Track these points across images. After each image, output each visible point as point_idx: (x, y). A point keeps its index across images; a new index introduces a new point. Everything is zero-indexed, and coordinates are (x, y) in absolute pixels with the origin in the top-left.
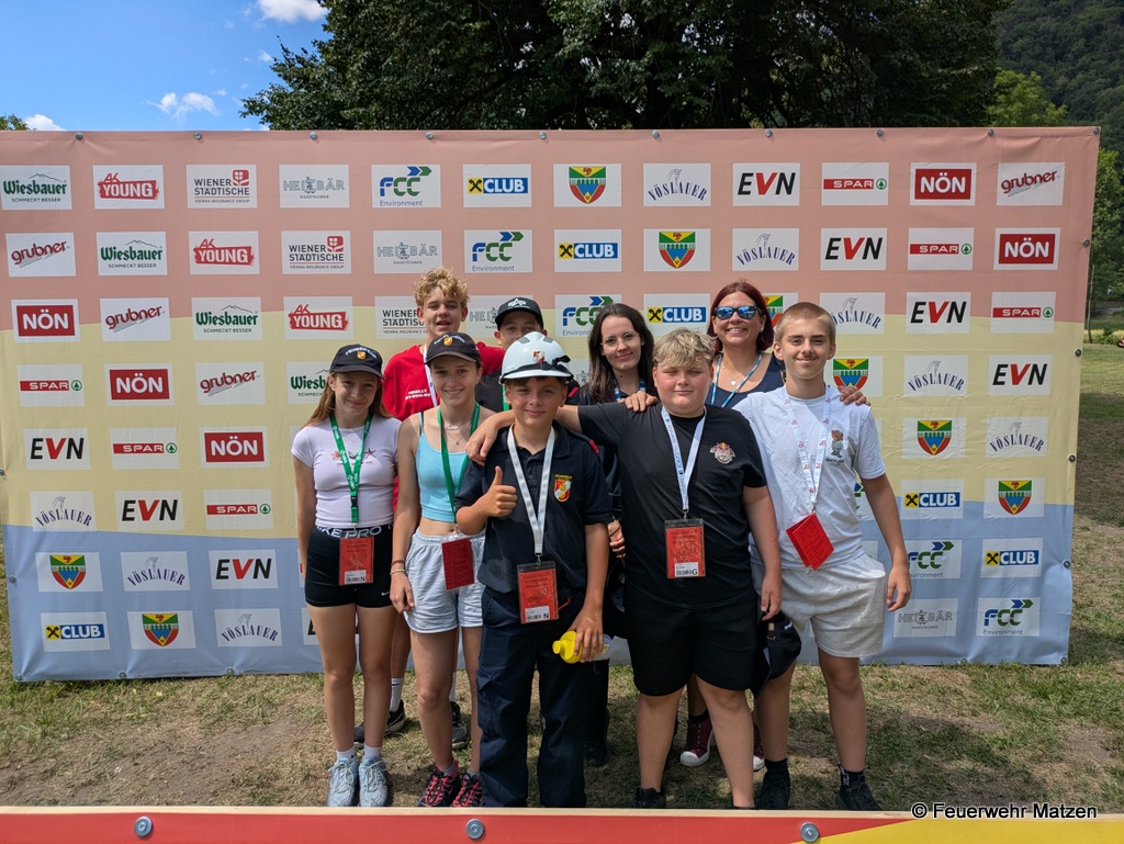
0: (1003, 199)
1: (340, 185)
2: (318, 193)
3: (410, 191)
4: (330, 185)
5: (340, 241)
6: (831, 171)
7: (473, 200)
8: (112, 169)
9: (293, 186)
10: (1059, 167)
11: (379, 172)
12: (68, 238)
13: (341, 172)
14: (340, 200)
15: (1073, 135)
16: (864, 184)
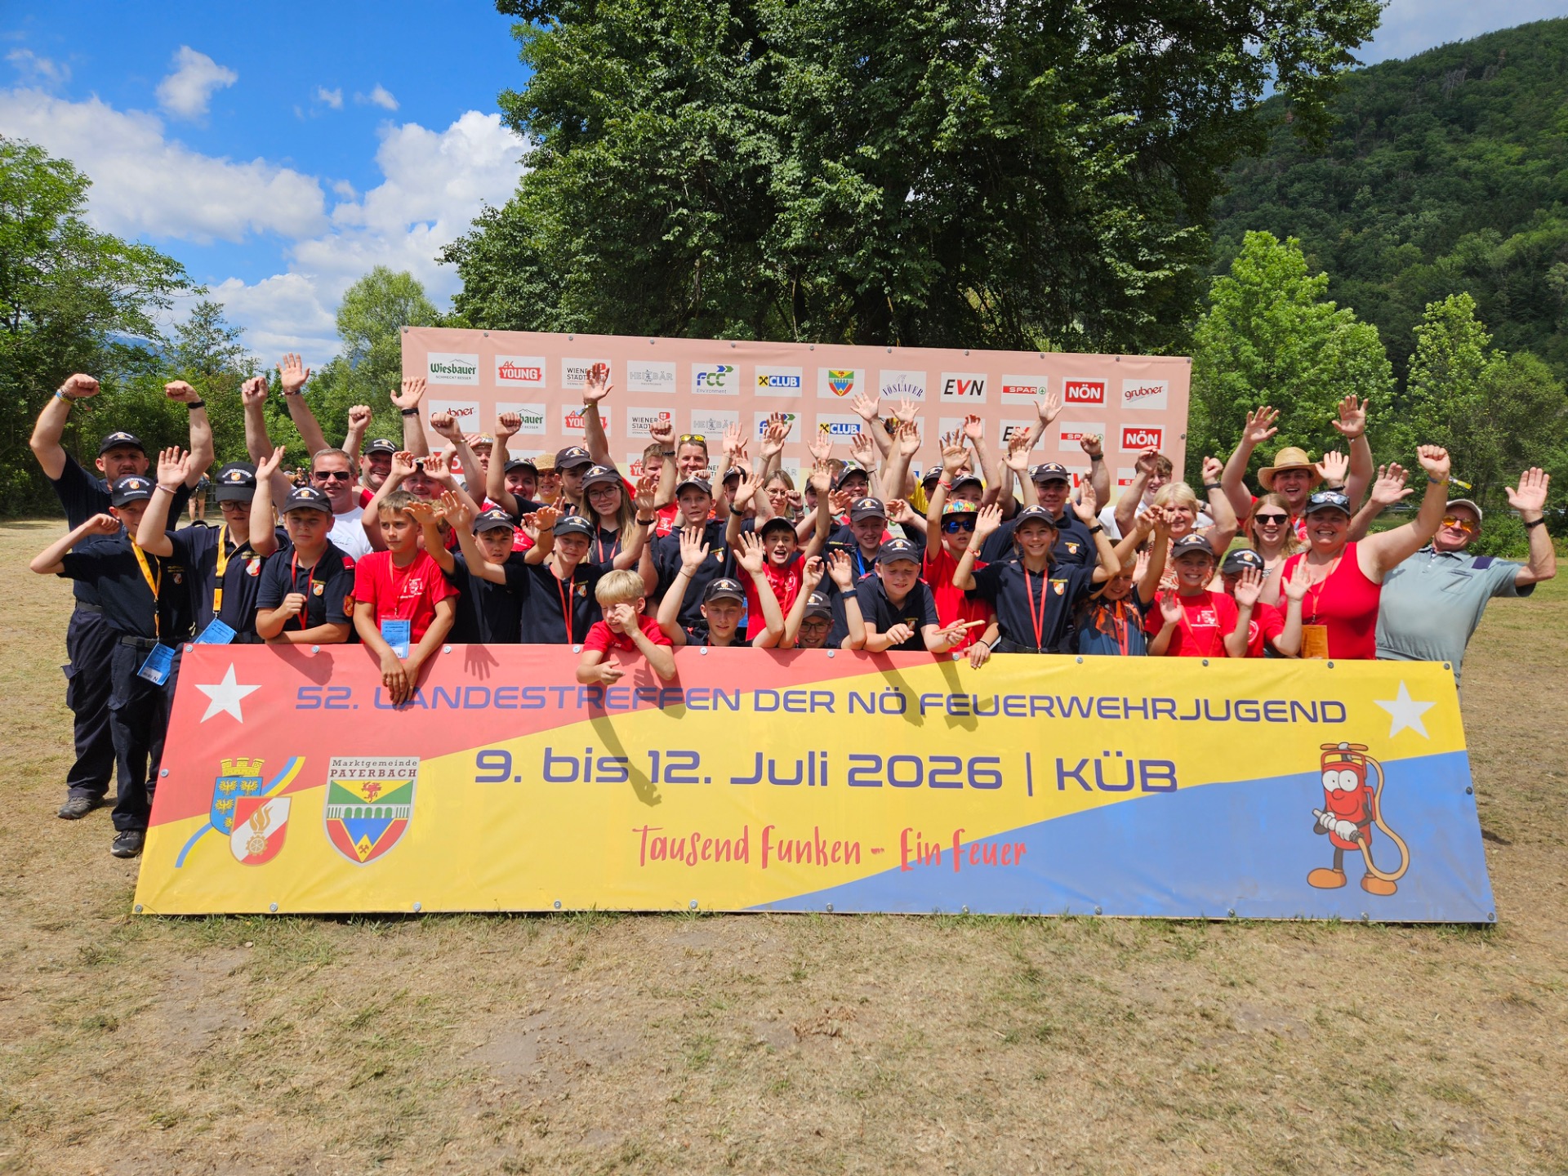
0: (1126, 404)
1: (669, 376)
2: (654, 381)
3: (718, 383)
4: (663, 377)
5: (668, 415)
6: (1007, 380)
7: (762, 391)
8: (510, 359)
9: (637, 376)
10: (1164, 384)
11: (698, 368)
13: (670, 367)
14: (669, 387)
15: (1174, 362)
16: (1030, 390)
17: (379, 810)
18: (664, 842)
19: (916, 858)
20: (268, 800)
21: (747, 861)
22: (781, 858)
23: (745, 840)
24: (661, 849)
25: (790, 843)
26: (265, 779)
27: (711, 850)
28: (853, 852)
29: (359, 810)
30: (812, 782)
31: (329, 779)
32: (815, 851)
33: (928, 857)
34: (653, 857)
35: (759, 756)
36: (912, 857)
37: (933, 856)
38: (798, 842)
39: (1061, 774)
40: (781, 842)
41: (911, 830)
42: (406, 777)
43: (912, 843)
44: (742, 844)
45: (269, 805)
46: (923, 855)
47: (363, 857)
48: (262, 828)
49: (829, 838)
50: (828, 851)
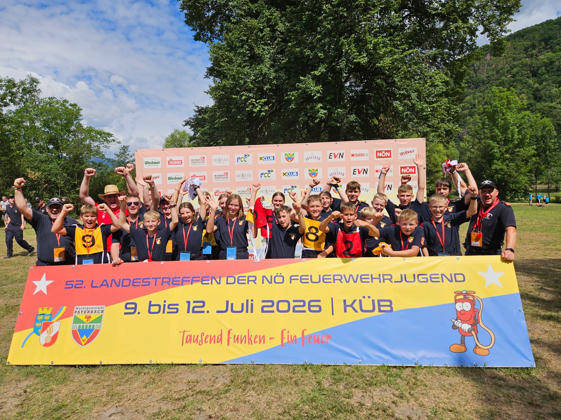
0: (400, 157)
1: (227, 159)
2: (222, 162)
3: (244, 161)
5: (227, 174)
6: (353, 152)
7: (261, 162)
8: (171, 158)
9: (215, 160)
10: (415, 149)
11: (237, 156)
12: (160, 175)
13: (227, 156)
14: (227, 163)
15: (418, 140)
16: (362, 155)
17: (90, 326)
18: (191, 336)
19: (287, 341)
20: (53, 323)
21: (221, 343)
22: (234, 342)
23: (221, 335)
24: (189, 339)
25: (238, 336)
26: (52, 315)
27: (208, 339)
28: (262, 339)
29: (83, 326)
30: (247, 312)
31: (74, 314)
32: (248, 339)
33: (292, 341)
34: (187, 342)
35: (227, 302)
36: (285, 341)
37: (294, 340)
38: (241, 336)
39: (346, 306)
40: (235, 336)
41: (285, 330)
42: (100, 313)
43: (285, 335)
44: (220, 337)
45: (53, 324)
46: (290, 340)
47: (83, 343)
48: (50, 333)
49: (253, 334)
50: (253, 339)
